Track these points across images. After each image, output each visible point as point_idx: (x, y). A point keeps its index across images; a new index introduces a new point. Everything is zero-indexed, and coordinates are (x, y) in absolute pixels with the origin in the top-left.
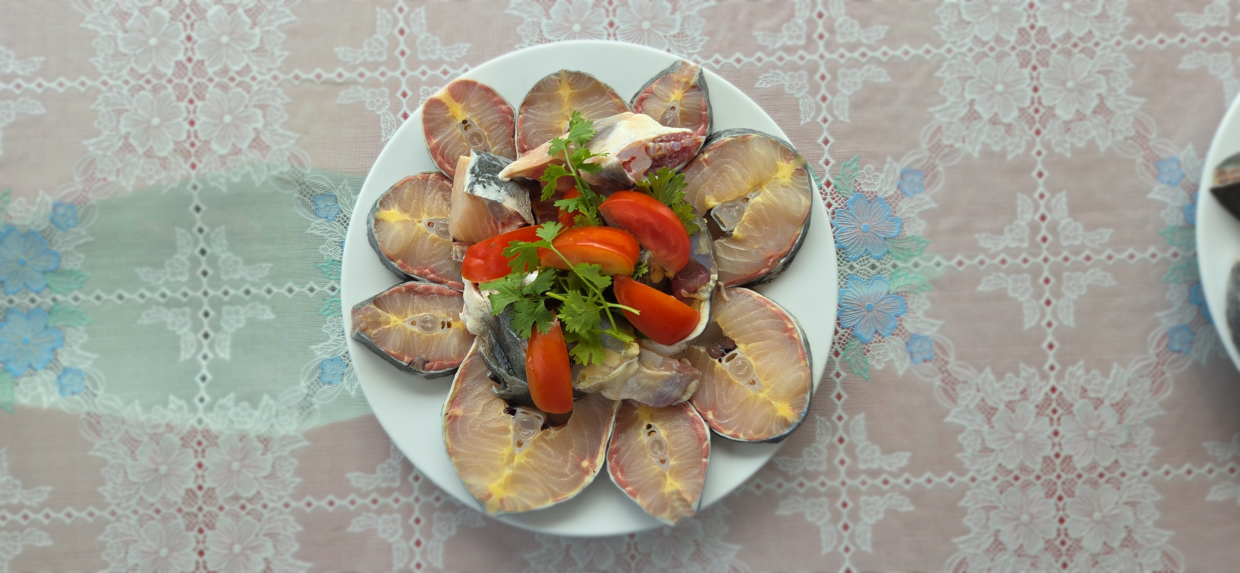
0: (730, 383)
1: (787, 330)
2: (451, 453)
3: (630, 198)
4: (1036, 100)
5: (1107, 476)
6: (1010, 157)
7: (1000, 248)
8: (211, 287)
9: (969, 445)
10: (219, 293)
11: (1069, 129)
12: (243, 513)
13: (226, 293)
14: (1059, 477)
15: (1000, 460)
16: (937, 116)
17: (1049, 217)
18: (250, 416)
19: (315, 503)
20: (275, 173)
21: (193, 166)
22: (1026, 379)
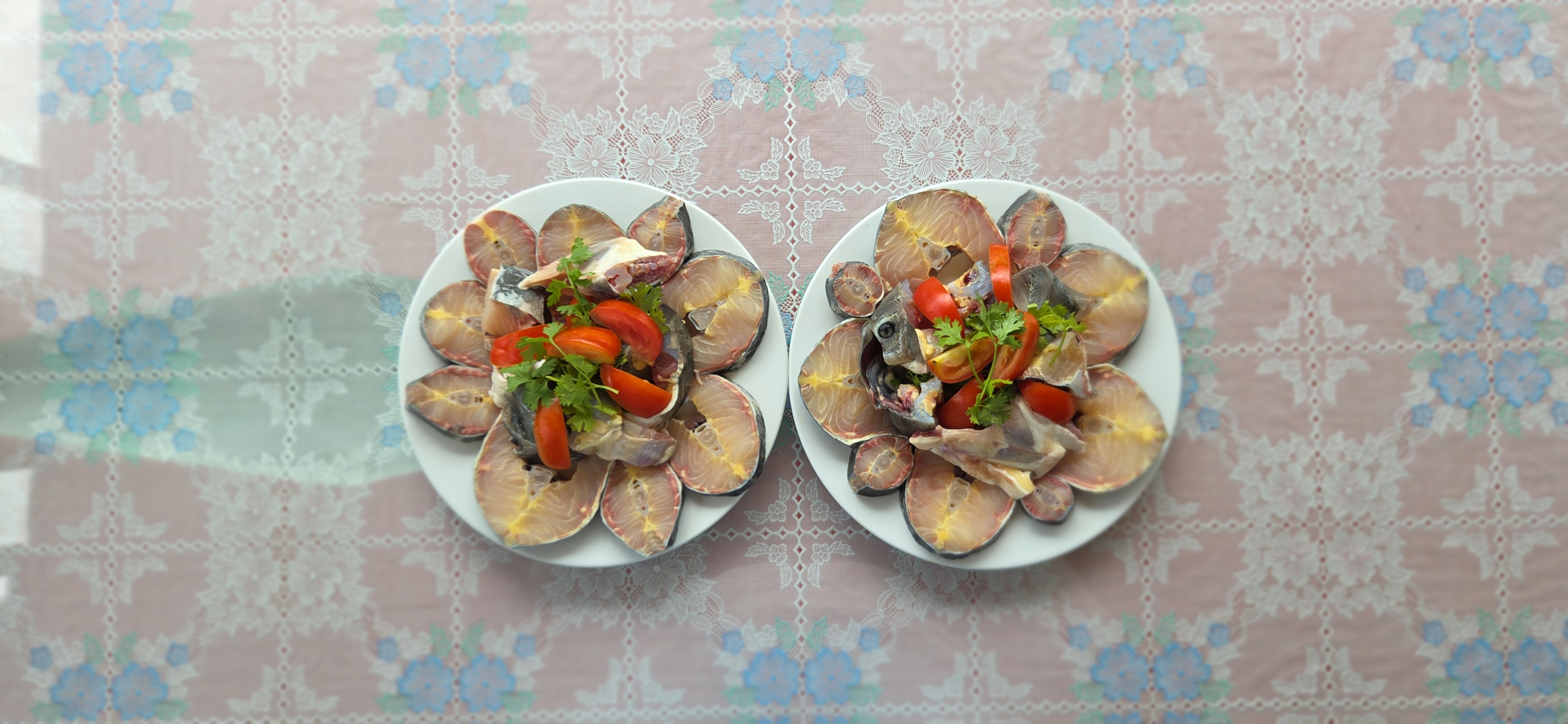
0: (700, 448)
1: (744, 408)
2: (479, 499)
3: (615, 306)
8: (297, 366)
10: (304, 371)
12: (318, 547)
13: (309, 372)
18: (326, 470)
19: (376, 541)
20: (351, 276)
21: (285, 270)
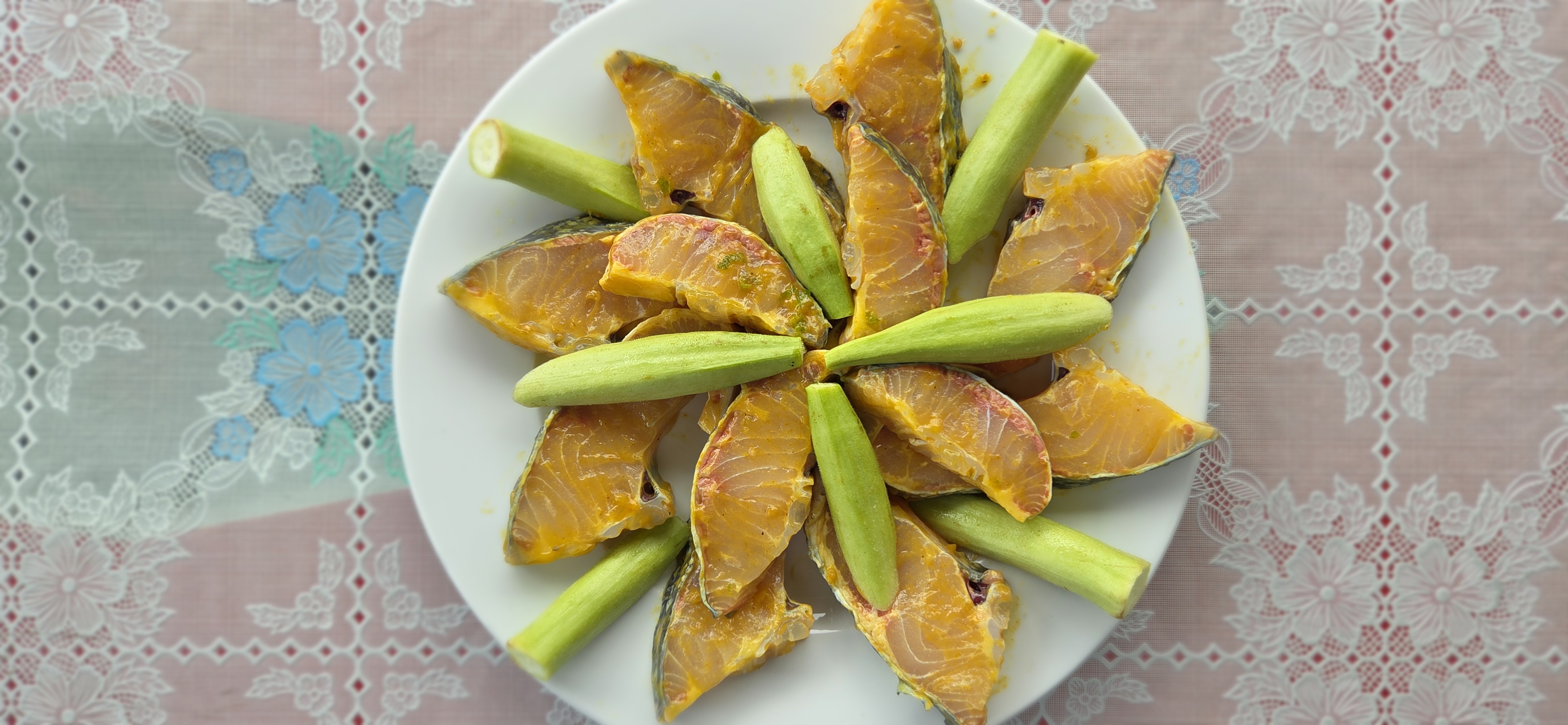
4: (1388, 52)
5: (1462, 660)
6: (1339, 143)
7: (1314, 289)
8: (41, 293)
9: (1245, 603)
10: (55, 304)
11: (1439, 101)
12: (79, 659)
13: (66, 305)
14: (1385, 659)
15: (1293, 629)
16: (1227, 69)
17: (1396, 243)
18: (95, 504)
19: (195, 649)
20: (147, 113)
21: (13, 96)
22: (1341, 501)
